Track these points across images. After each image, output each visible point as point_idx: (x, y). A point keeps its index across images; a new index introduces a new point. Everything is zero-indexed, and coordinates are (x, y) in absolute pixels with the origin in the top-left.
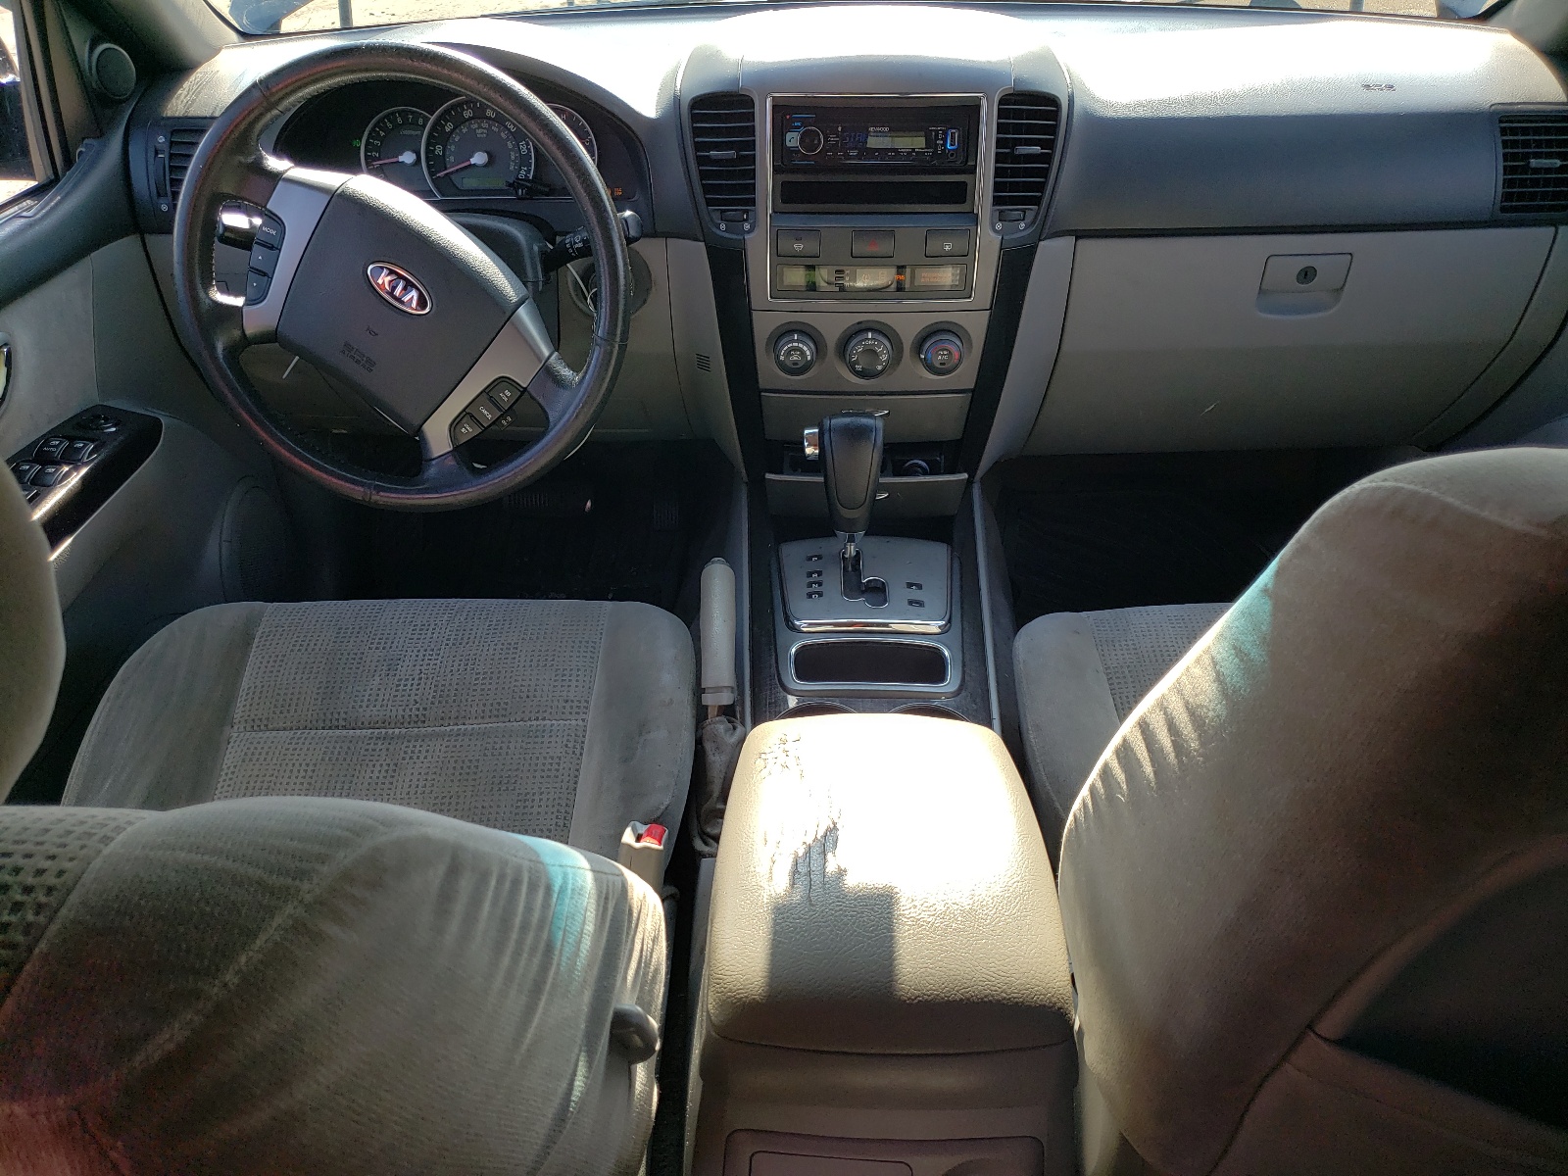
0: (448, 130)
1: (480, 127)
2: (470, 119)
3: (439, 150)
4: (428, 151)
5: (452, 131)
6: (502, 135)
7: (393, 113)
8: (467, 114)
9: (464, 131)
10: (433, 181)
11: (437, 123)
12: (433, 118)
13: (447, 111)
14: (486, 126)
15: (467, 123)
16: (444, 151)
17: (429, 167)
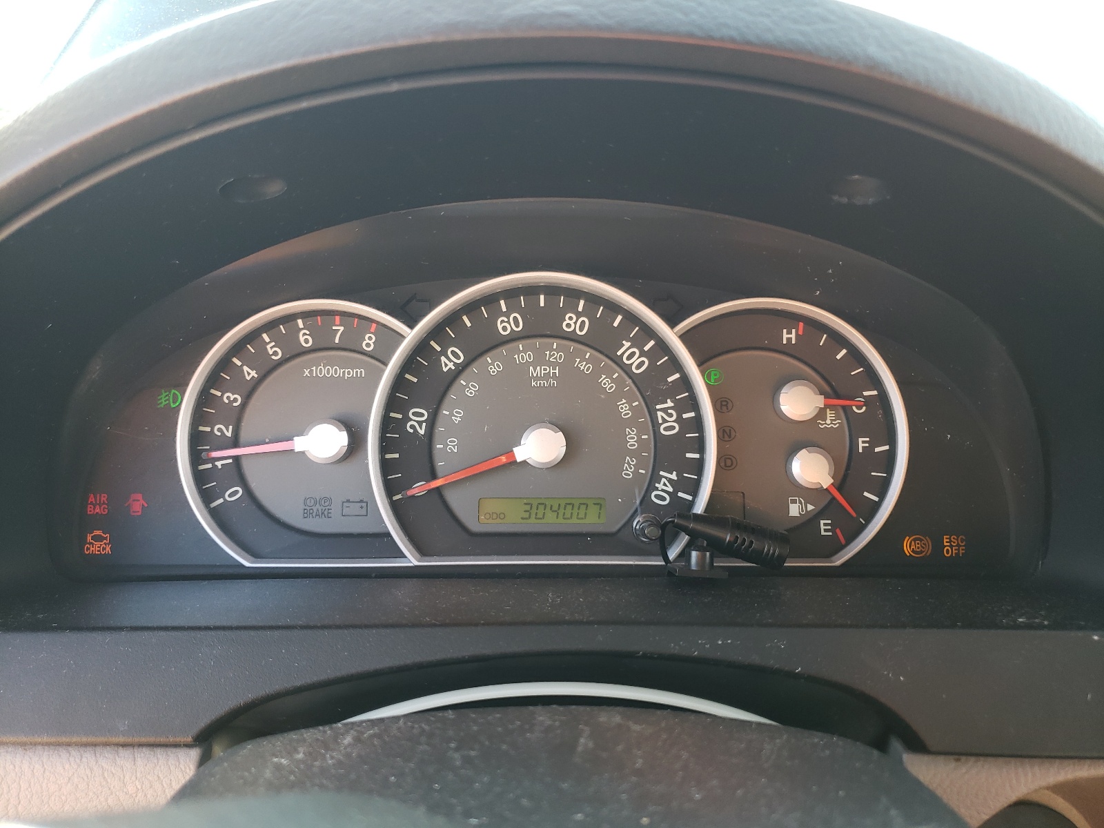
0: (447, 364)
1: (540, 360)
2: (514, 338)
3: (417, 421)
4: (387, 424)
5: (460, 370)
6: (605, 381)
7: (289, 319)
8: (506, 325)
9: (493, 370)
10: (396, 508)
11: (421, 348)
12: (410, 336)
13: (452, 319)
14: (558, 356)
15: (504, 350)
16: (432, 424)
17: (386, 467)
